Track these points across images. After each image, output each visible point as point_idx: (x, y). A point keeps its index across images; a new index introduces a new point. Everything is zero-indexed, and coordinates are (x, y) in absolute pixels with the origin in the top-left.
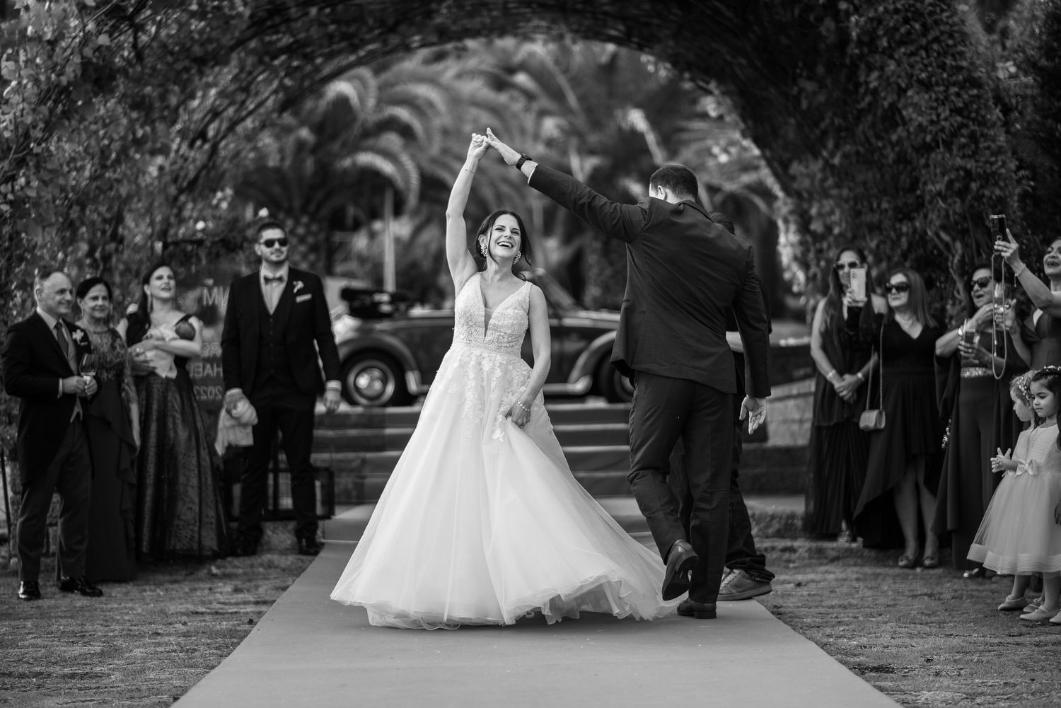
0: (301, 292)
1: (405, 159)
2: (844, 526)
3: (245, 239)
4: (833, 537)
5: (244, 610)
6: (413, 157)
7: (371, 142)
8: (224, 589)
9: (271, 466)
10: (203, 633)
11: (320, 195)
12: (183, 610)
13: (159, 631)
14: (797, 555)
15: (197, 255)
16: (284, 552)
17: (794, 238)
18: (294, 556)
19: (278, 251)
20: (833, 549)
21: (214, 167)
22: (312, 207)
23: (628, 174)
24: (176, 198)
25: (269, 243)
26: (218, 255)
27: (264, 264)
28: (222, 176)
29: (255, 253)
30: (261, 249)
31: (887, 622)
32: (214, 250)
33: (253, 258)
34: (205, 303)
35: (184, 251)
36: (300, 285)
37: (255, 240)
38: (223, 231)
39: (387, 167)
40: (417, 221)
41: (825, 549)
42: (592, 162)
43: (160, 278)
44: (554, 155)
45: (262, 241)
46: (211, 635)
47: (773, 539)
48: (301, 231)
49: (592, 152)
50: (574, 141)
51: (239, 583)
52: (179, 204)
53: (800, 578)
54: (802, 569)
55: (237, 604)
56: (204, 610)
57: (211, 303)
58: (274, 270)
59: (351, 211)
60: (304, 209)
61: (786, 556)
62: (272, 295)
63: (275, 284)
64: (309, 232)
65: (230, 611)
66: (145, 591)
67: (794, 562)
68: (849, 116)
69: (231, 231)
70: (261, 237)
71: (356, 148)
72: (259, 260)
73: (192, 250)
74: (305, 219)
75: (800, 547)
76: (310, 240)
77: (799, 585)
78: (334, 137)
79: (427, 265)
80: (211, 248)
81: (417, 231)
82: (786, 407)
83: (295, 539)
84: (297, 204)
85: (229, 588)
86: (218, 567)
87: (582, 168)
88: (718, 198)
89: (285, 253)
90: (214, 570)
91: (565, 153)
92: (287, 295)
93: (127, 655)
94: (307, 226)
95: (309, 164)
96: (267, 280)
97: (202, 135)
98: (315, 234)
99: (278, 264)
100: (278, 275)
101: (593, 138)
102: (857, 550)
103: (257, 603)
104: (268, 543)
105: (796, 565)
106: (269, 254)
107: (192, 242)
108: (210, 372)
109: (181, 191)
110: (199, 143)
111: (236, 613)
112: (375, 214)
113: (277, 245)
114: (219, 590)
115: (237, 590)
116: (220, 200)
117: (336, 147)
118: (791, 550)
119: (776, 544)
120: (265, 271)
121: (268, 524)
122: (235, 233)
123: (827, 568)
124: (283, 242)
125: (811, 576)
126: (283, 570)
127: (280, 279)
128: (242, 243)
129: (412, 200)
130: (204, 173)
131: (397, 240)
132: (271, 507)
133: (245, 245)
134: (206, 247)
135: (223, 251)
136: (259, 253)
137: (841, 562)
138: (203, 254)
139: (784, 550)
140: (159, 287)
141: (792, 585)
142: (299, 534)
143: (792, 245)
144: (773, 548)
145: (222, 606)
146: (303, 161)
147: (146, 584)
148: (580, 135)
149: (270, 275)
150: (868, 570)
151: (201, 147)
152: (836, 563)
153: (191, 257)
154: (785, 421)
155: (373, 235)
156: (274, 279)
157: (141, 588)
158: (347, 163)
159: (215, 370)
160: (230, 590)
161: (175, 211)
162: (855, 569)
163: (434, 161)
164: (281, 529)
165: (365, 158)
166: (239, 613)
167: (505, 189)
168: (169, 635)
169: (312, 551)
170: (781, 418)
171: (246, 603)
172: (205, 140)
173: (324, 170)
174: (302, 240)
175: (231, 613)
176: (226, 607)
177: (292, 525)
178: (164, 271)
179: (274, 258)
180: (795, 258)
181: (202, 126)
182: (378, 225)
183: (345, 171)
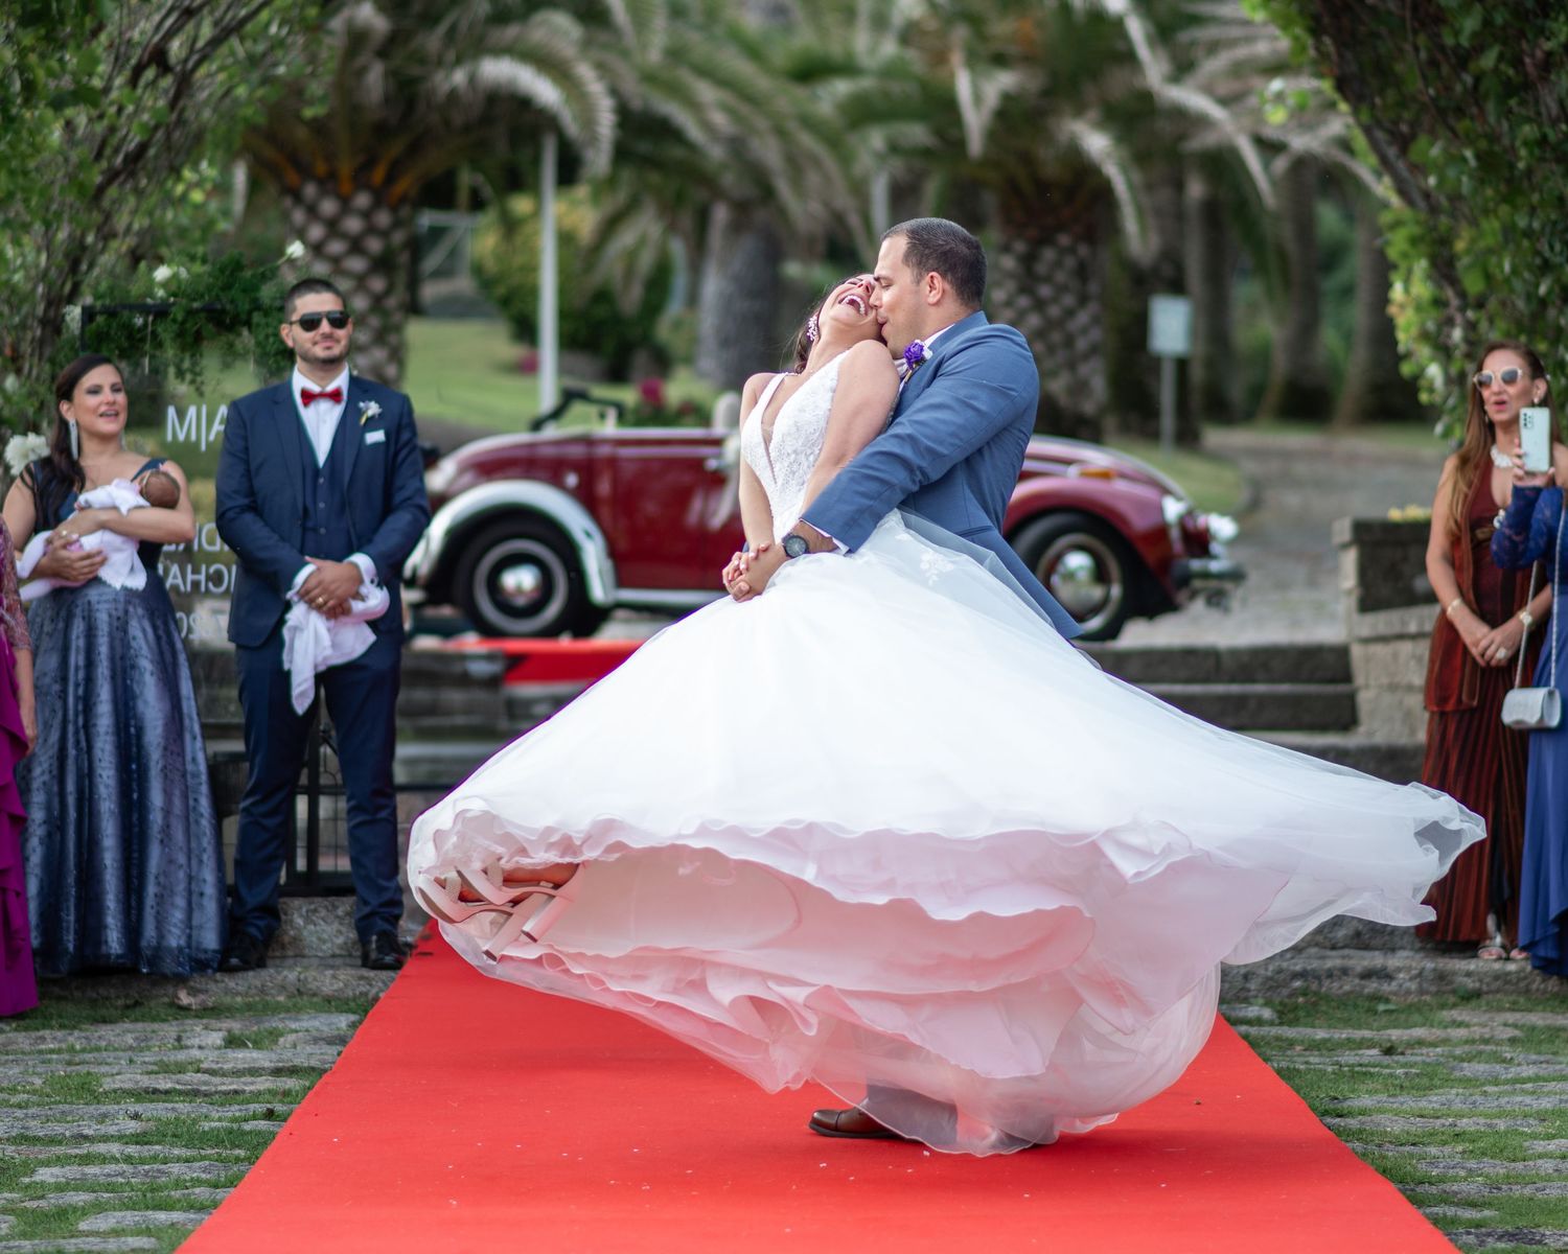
0: (372, 423)
1: (585, 72)
2: (1491, 922)
3: (257, 306)
4: (1470, 947)
5: (252, 1088)
6: (601, 68)
7: (511, 32)
8: (205, 1040)
9: (304, 780)
10: (174, 1136)
11: (396, 148)
12: (128, 1086)
13: (86, 1132)
14: (1394, 986)
15: (154, 334)
16: (328, 962)
17: (1422, 289)
18: (353, 972)
19: (328, 337)
20: (1468, 974)
21: (181, 122)
22: (378, 175)
23: (1079, 111)
24: (101, 190)
25: (310, 323)
26: (198, 338)
27: (299, 363)
28: (198, 138)
29: (277, 335)
30: (293, 335)
31: (1554, 1137)
32: (191, 327)
33: (272, 348)
34: (169, 437)
35: (128, 328)
36: (373, 409)
37: (280, 310)
38: (209, 288)
39: (545, 91)
40: (610, 204)
41: (1454, 973)
42: (1004, 81)
43: (95, 391)
44: (915, 59)
45: (295, 317)
46: (191, 1139)
47: (1346, 952)
48: (353, 225)
49: (1000, 60)
50: (961, 33)
51: (236, 1026)
52: (106, 203)
53: (1395, 1034)
54: (1403, 1017)
55: (237, 1073)
56: (169, 1086)
57: (181, 437)
58: (322, 379)
59: (466, 178)
60: (360, 180)
61: (1372, 986)
62: (321, 425)
63: (324, 406)
64: (371, 230)
65: (224, 1088)
66: (43, 1039)
67: (1387, 1001)
68: (1527, 60)
69: (227, 287)
70: (294, 310)
71: (480, 47)
72: (288, 355)
73: (145, 324)
74: (362, 200)
75: (1399, 970)
76: (374, 245)
77: (1389, 1051)
78: (430, 19)
79: (631, 299)
80: (183, 323)
81: (610, 226)
82: (1395, 656)
83: (353, 935)
84: (345, 167)
85: (216, 1038)
86: (193, 992)
87: (978, 98)
88: (1281, 164)
89: (344, 343)
90: (185, 999)
91: (940, 58)
92: (348, 430)
93: (27, 1180)
94: (366, 215)
95: (375, 78)
96: (308, 397)
97: (159, 57)
98: (385, 234)
99: (330, 364)
100: (330, 388)
101: (1003, 27)
102: (1520, 977)
103: (277, 1072)
104: (296, 940)
105: (1391, 1007)
106: (308, 345)
107: (145, 310)
108: (179, 581)
109: (112, 176)
110: (150, 74)
111: (236, 1092)
112: (517, 180)
113: (325, 326)
114: (197, 1042)
115: (233, 1042)
116: (191, 186)
117: (432, 41)
118: (1385, 975)
119: (1350, 963)
120: (300, 380)
121: (297, 902)
122: (235, 292)
123: (1455, 1014)
124: (338, 322)
125: (1419, 1032)
126: (328, 1000)
127: (335, 396)
128: (250, 313)
129: (599, 160)
130: (160, 135)
131: (565, 239)
132: (301, 864)
133: (257, 317)
134: (174, 321)
135: (210, 328)
136: (290, 343)
137: (1483, 1002)
138: (166, 332)
139: (1368, 975)
140: (94, 410)
141: (1375, 1052)
142: (363, 927)
143: (1419, 308)
144: (1345, 971)
145: (206, 1077)
146: (361, 72)
147: (44, 1027)
148: (975, 21)
149: (315, 388)
150: (1537, 1019)
151: (153, 83)
152: (1474, 1003)
153: (143, 340)
154: (1393, 687)
155: (511, 226)
156: (322, 395)
157: (34, 1034)
158: (459, 77)
159: (190, 577)
160: (219, 1042)
161: (97, 217)
162: (1511, 1017)
163: (649, 78)
164: (323, 913)
165: (498, 70)
166: (244, 1092)
167: (807, 140)
168: (106, 1139)
169: (388, 959)
170: (1385, 680)
171: (254, 1072)
172: (164, 67)
173: (406, 91)
174: (356, 246)
175: (226, 1093)
176: (216, 1080)
177: (345, 905)
178: (102, 375)
179: (319, 352)
180: (1425, 336)
181: (156, 39)
182: (521, 205)
183: (453, 95)
